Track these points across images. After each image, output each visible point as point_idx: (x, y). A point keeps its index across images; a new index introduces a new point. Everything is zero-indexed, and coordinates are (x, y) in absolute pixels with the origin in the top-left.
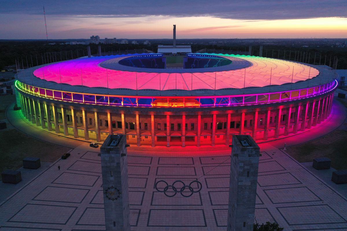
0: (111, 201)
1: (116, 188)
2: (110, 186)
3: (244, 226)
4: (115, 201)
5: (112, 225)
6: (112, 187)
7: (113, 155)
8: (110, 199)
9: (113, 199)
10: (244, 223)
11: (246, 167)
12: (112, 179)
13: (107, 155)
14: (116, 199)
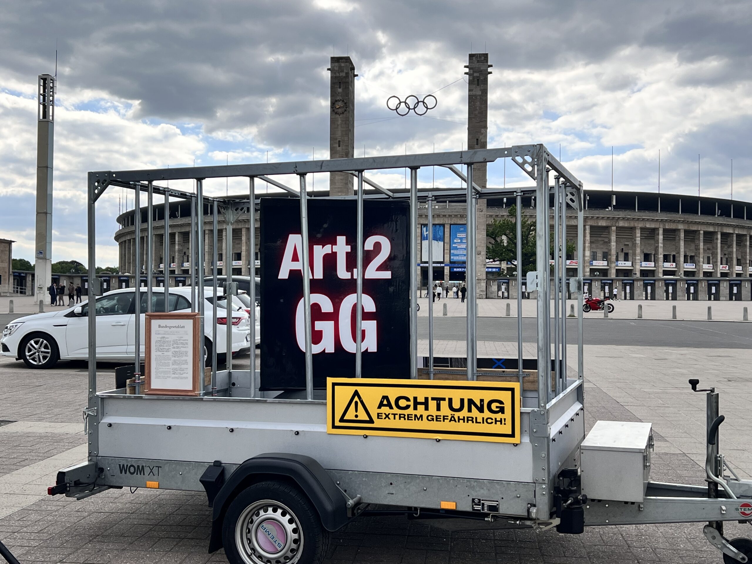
0: (337, 116)
1: (343, 101)
2: (338, 98)
3: (477, 144)
4: (341, 116)
5: (338, 145)
6: (339, 101)
7: (343, 65)
8: (336, 113)
9: (339, 114)
10: (477, 140)
11: (475, 75)
12: (340, 90)
13: (336, 64)
14: (343, 113)
